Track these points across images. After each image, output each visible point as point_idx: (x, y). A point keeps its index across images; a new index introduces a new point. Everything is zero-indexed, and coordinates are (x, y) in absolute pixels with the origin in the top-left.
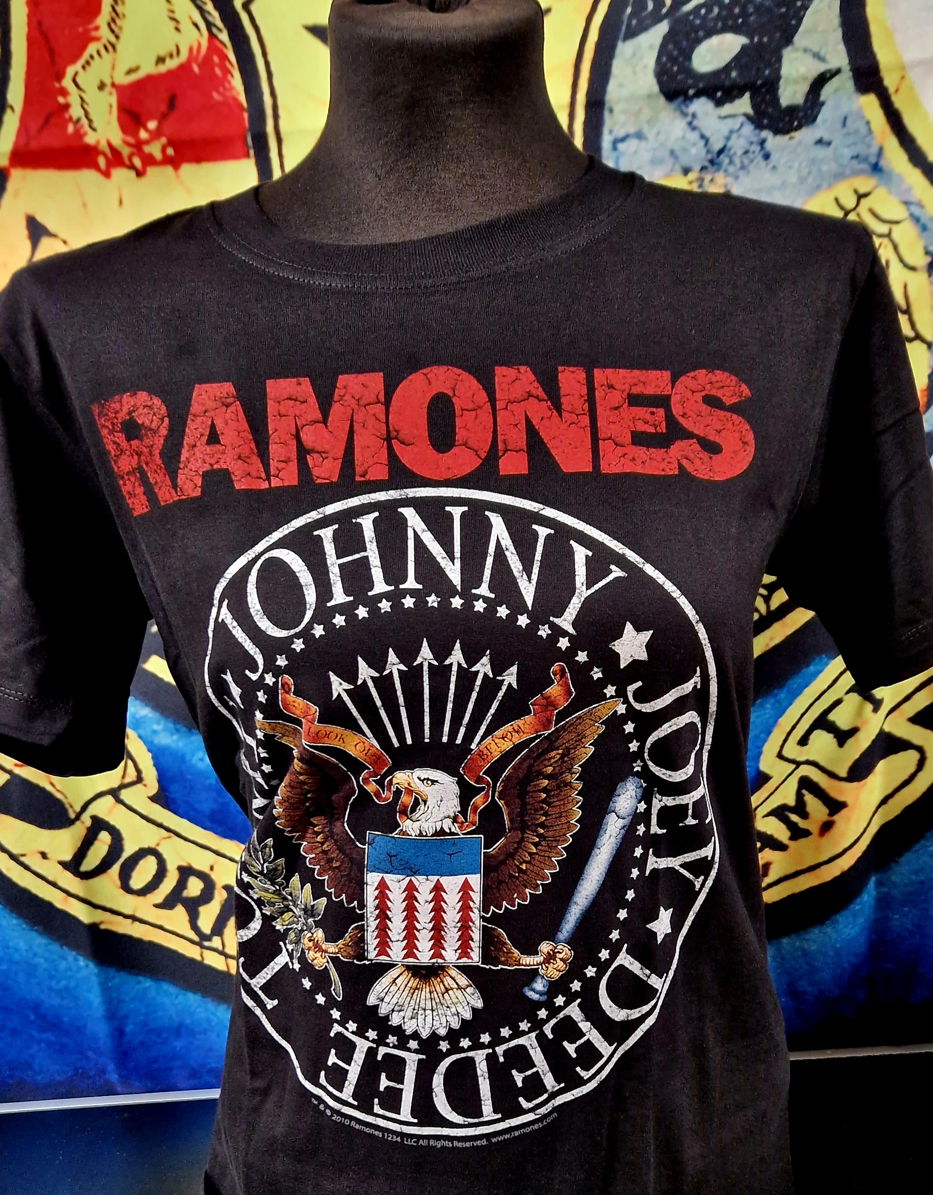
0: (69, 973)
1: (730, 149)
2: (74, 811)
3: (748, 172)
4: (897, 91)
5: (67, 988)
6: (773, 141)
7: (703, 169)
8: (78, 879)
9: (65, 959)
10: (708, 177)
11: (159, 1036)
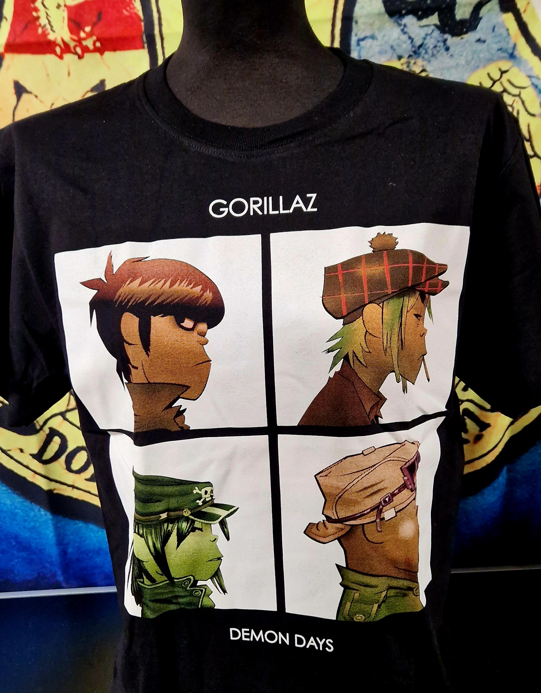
0: (35, 519)
1: (426, 44)
2: (39, 425)
3: (436, 58)
4: (525, 11)
5: (34, 528)
6: (451, 40)
7: (410, 56)
8: (41, 464)
9: (34, 511)
10: (412, 61)
11: (87, 555)
